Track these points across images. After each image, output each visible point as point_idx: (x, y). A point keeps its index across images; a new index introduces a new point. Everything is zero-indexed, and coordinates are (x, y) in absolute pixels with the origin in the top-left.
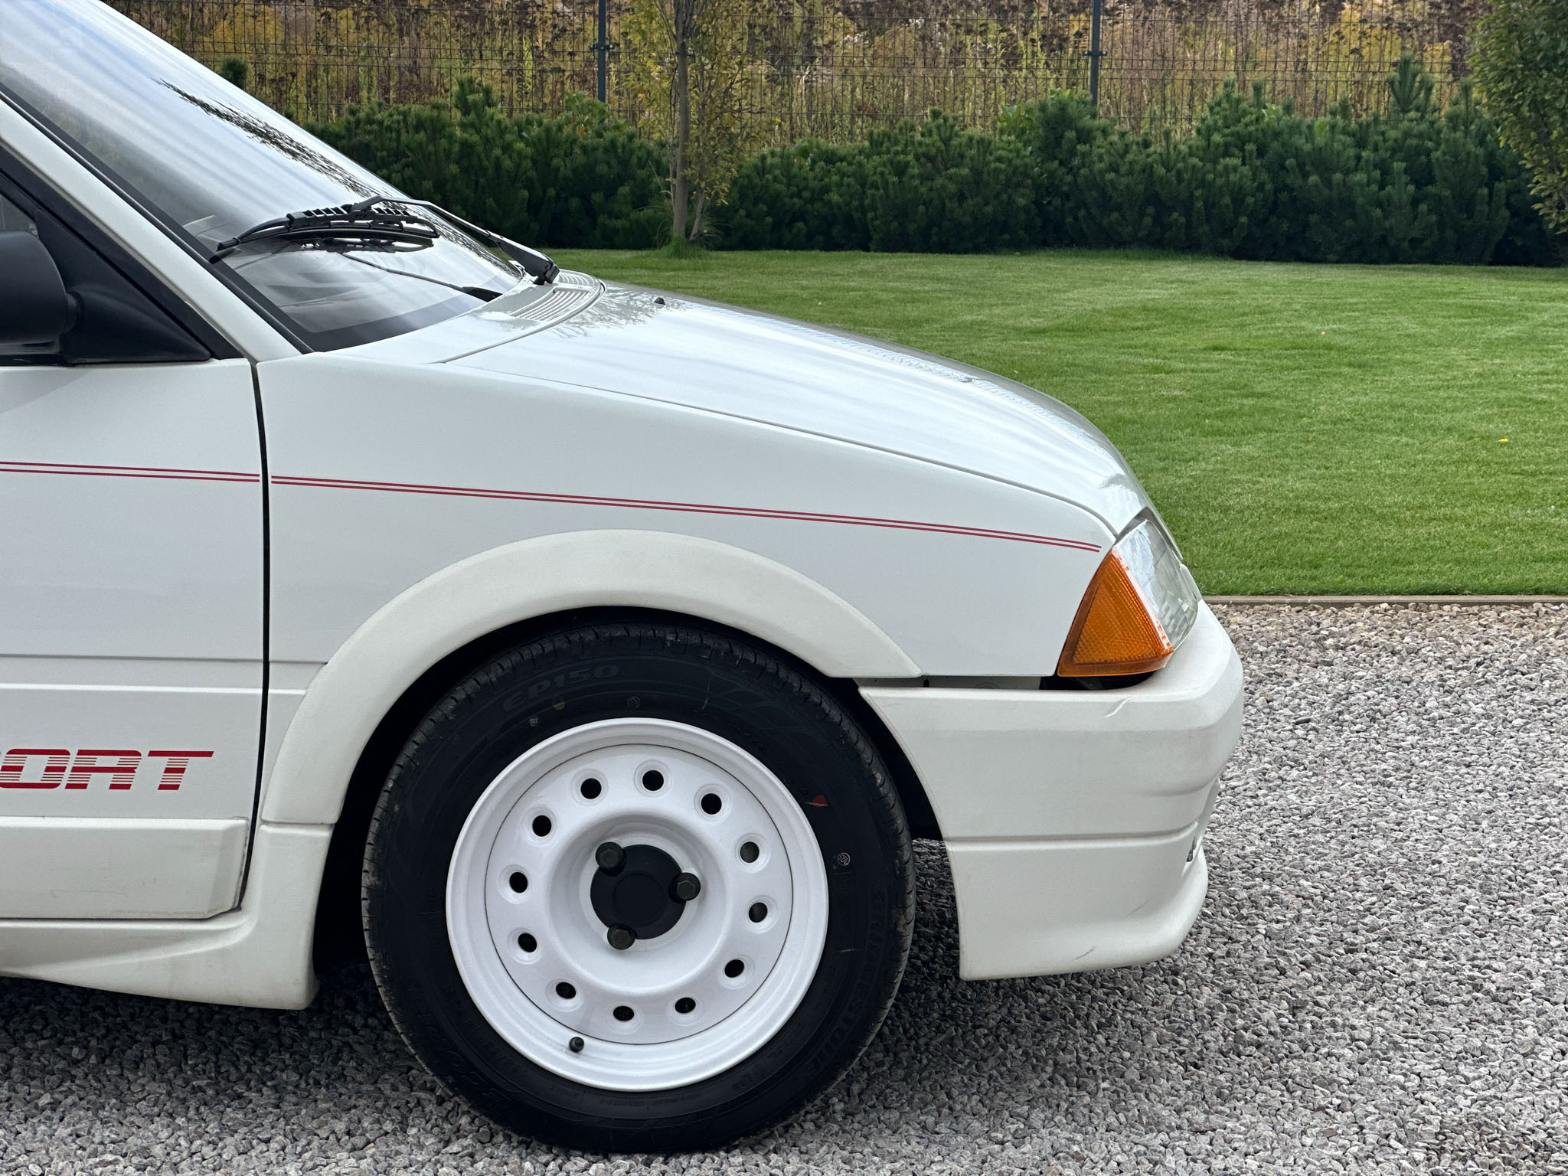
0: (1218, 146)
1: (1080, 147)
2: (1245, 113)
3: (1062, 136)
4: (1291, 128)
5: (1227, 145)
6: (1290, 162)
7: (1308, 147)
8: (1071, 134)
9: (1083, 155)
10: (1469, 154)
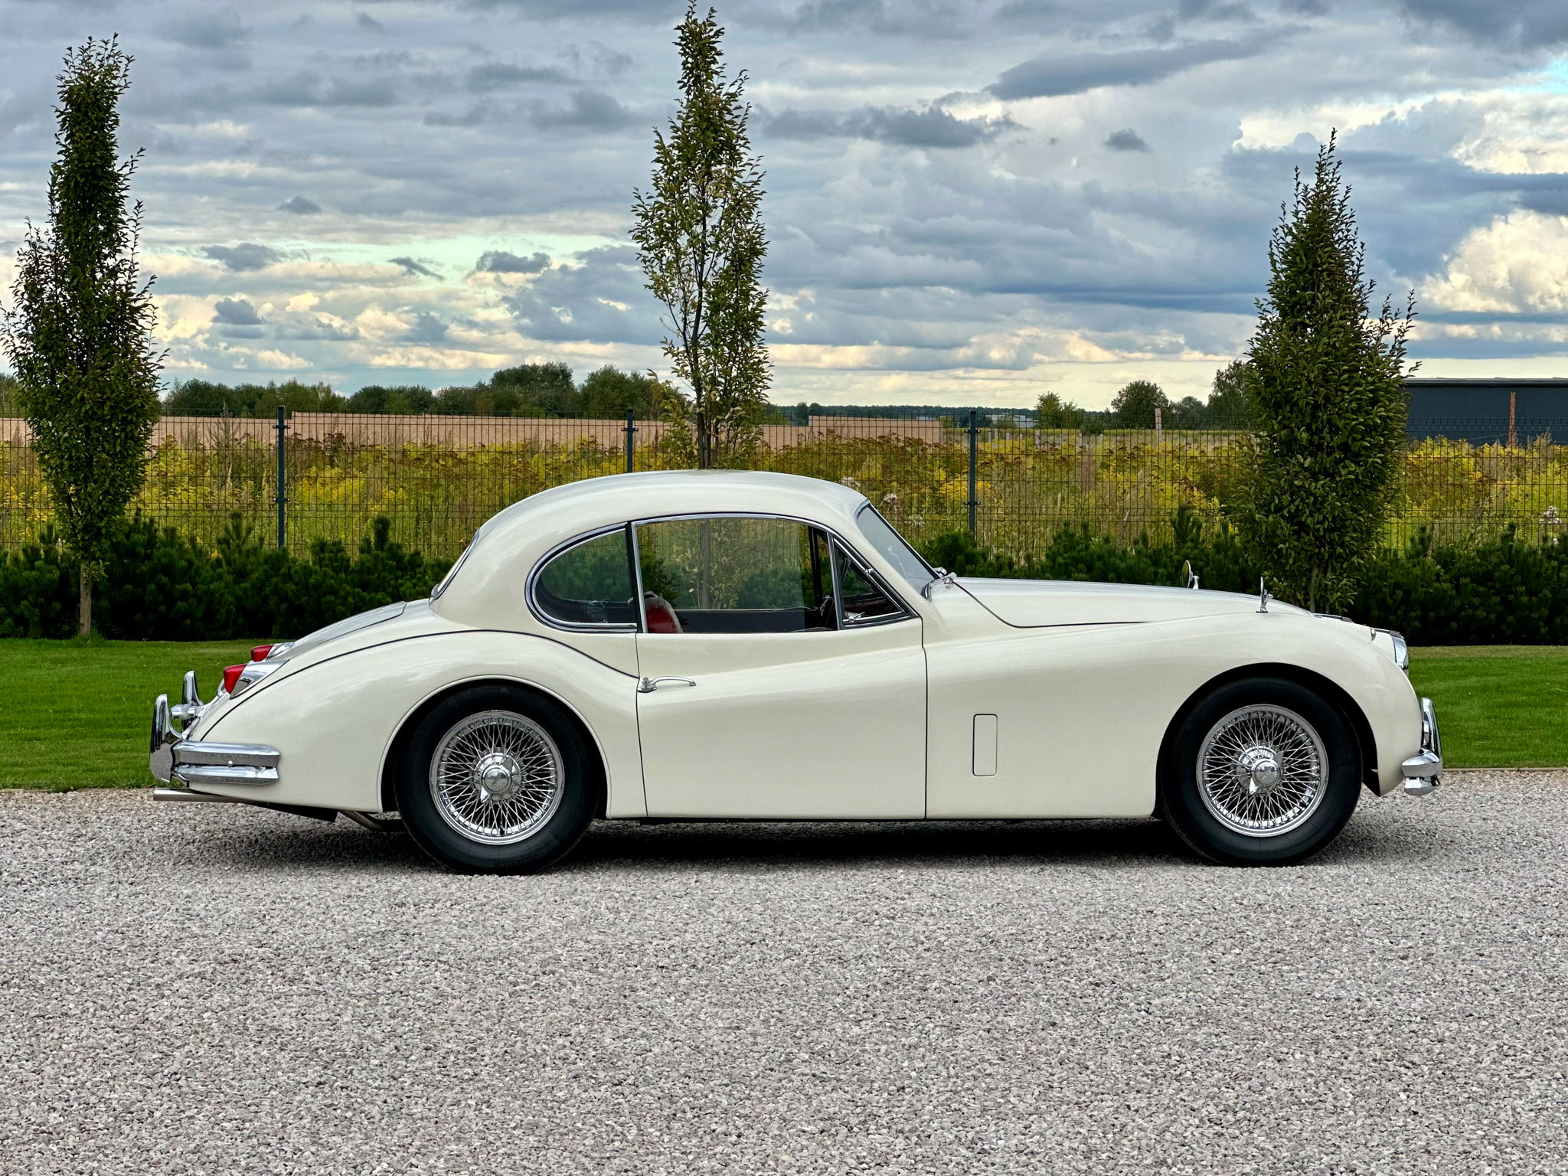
0: (1060, 565)
2: (1078, 544)
3: (955, 559)
4: (1109, 552)
5: (1067, 565)
7: (1123, 565)
10: (1229, 570)
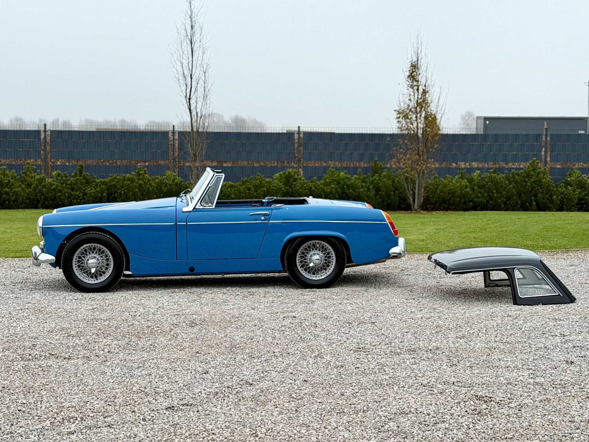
1: (294, 183)
4: (346, 178)
6: (345, 187)
7: (349, 183)
8: (291, 180)
9: (295, 185)
